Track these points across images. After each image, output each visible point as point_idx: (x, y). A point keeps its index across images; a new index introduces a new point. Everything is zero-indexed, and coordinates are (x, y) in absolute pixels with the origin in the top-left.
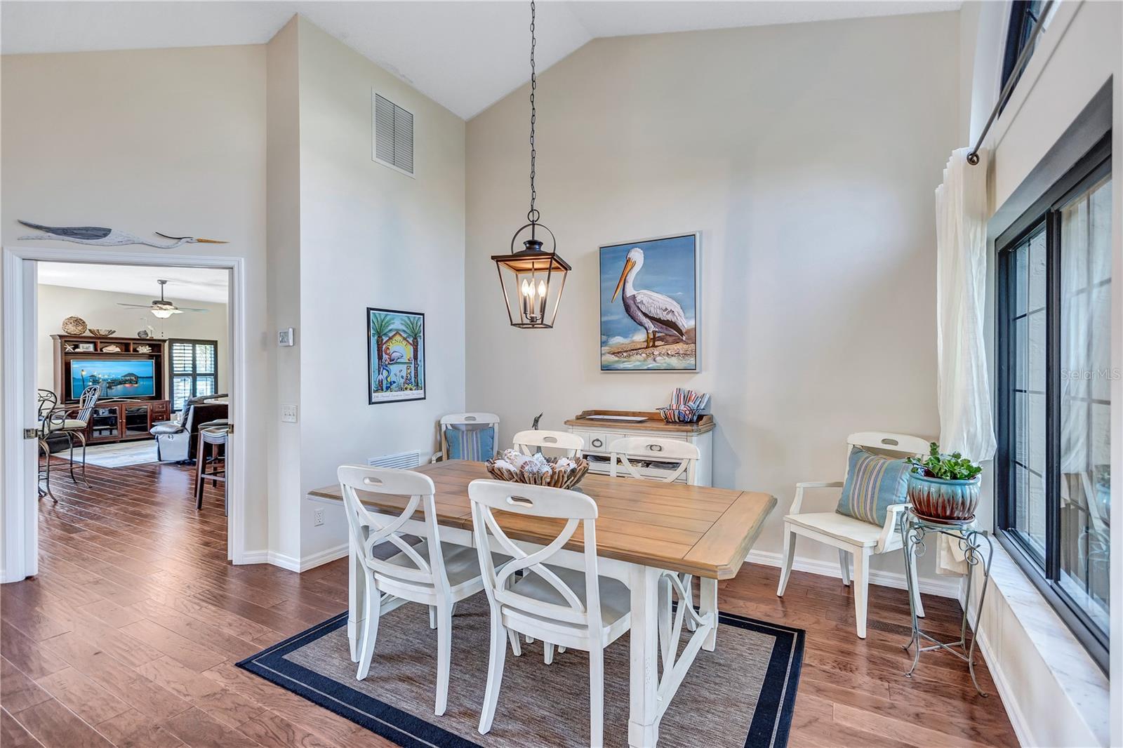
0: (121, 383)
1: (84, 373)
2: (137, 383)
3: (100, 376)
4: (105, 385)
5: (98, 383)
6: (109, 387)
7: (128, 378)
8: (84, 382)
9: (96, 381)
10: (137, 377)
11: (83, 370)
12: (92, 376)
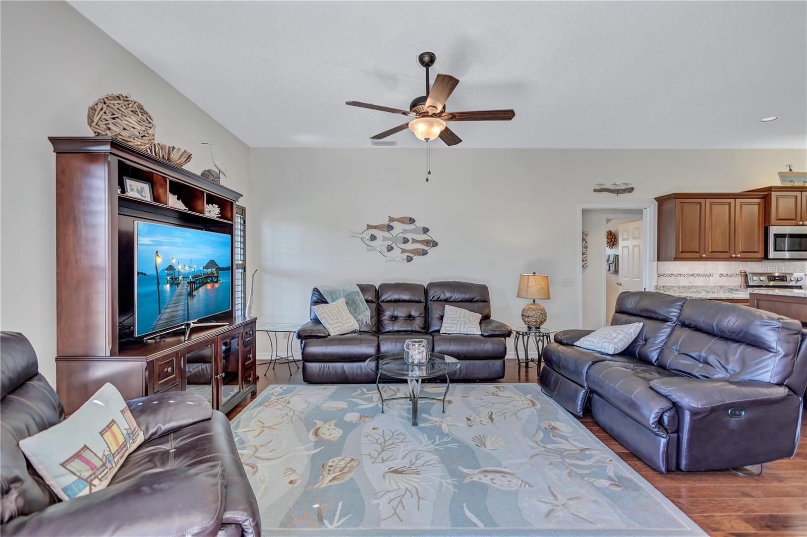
0: (203, 283)
1: (159, 260)
2: (217, 282)
3: (180, 267)
4: (184, 288)
5: (178, 284)
6: (190, 294)
7: (209, 271)
8: (158, 284)
9: (174, 282)
10: (219, 269)
11: (157, 252)
12: (171, 268)
